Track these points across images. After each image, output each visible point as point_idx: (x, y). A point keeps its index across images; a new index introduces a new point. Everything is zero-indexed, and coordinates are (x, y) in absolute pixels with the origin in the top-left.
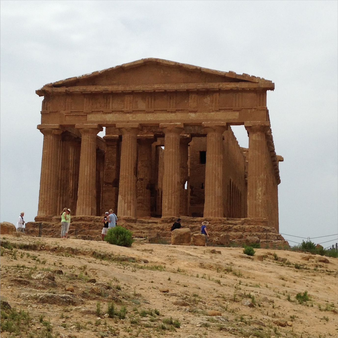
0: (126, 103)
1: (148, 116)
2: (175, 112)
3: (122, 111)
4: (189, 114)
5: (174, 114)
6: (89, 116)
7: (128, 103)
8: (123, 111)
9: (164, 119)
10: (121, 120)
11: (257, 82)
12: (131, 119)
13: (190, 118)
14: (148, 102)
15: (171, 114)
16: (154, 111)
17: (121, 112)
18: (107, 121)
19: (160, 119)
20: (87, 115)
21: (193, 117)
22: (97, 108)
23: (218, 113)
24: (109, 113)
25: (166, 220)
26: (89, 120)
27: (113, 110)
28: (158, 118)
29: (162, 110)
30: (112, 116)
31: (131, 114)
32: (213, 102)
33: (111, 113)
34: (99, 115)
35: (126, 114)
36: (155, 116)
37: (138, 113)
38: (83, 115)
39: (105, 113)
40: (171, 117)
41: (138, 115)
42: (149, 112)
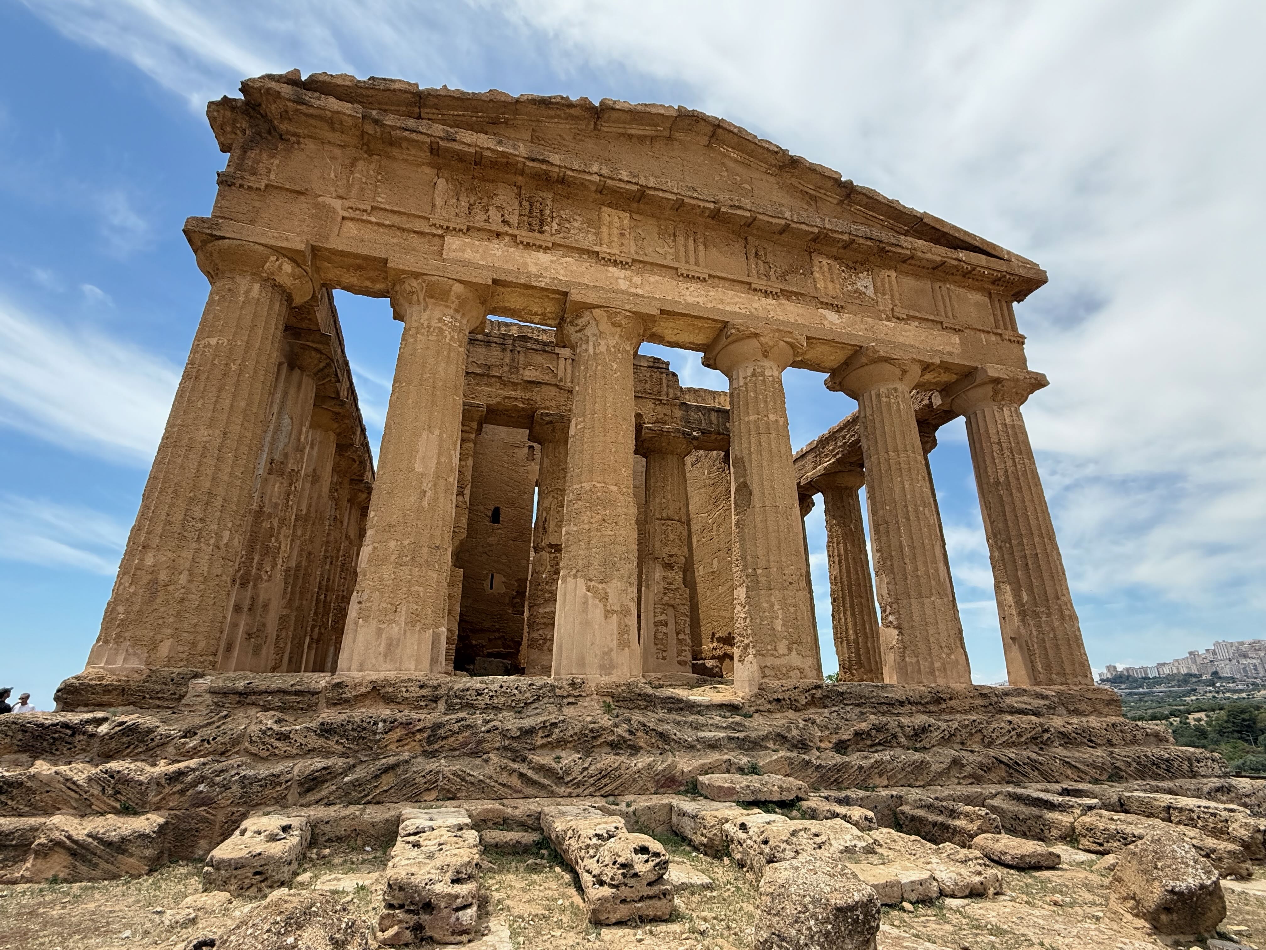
0: (604, 229)
1: (688, 288)
2: (776, 296)
3: (590, 252)
4: (820, 310)
5: (772, 301)
6: (454, 243)
9: (743, 311)
10: (587, 280)
12: (623, 285)
13: (826, 324)
14: (686, 246)
15: (764, 299)
16: (707, 277)
17: (586, 257)
20: (443, 237)
21: (832, 323)
22: (487, 221)
24: (540, 247)
26: (453, 255)
27: (558, 241)
28: (722, 301)
29: (734, 281)
30: (552, 262)
31: (626, 269)
32: (884, 294)
33: (547, 248)
34: (497, 246)
35: (604, 265)
36: (712, 294)
37: (652, 273)
38: (427, 233)
39: (522, 242)
40: (767, 310)
41: (652, 278)
42: (688, 278)
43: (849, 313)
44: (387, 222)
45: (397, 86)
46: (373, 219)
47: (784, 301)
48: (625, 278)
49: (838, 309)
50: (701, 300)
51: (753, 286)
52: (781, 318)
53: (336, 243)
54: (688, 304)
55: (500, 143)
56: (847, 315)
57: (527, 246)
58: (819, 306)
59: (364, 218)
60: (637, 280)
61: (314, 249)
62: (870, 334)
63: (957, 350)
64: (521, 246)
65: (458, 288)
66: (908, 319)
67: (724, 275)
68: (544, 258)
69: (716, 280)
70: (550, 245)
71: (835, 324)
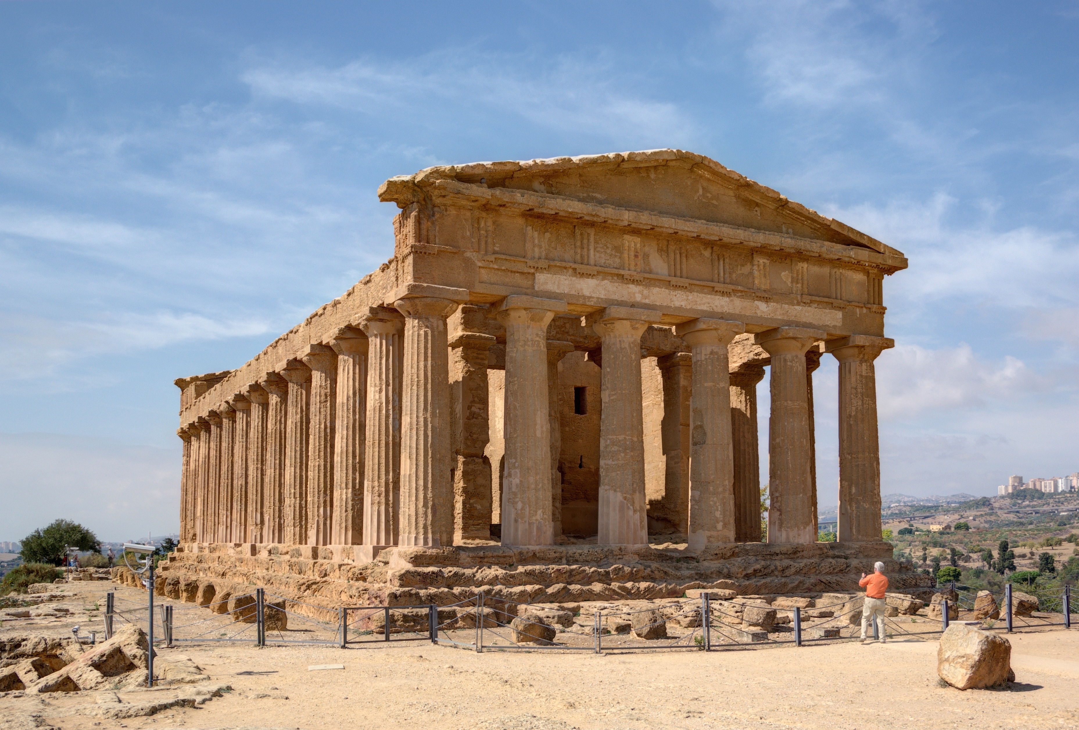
0: (626, 255)
1: (676, 295)
2: (728, 294)
3: (618, 275)
4: (756, 302)
6: (541, 278)
7: (632, 255)
8: (623, 275)
9: (708, 309)
10: (617, 296)
12: (638, 298)
13: (760, 313)
15: (721, 298)
16: (687, 285)
17: (616, 278)
18: (584, 297)
19: (699, 308)
20: (533, 274)
21: (762, 310)
22: (562, 260)
23: (808, 308)
24: (590, 275)
26: (542, 288)
28: (696, 303)
29: (704, 286)
30: (597, 285)
31: (639, 285)
32: (797, 283)
33: (594, 275)
34: (565, 277)
35: (626, 284)
36: (690, 297)
37: (654, 286)
38: (525, 273)
39: (579, 273)
40: (722, 306)
41: (656, 290)
42: (676, 287)
43: (774, 302)
44: (503, 268)
46: (496, 267)
47: (734, 298)
48: (640, 292)
49: (767, 300)
50: (683, 304)
51: (716, 289)
52: (731, 311)
53: (479, 288)
54: (676, 308)
56: (772, 304)
57: (582, 275)
58: (756, 299)
59: (491, 266)
60: (646, 292)
62: (785, 317)
63: (839, 324)
64: (578, 276)
66: (811, 303)
67: (698, 283)
68: (592, 282)
69: (693, 287)
70: (596, 273)
71: (764, 312)
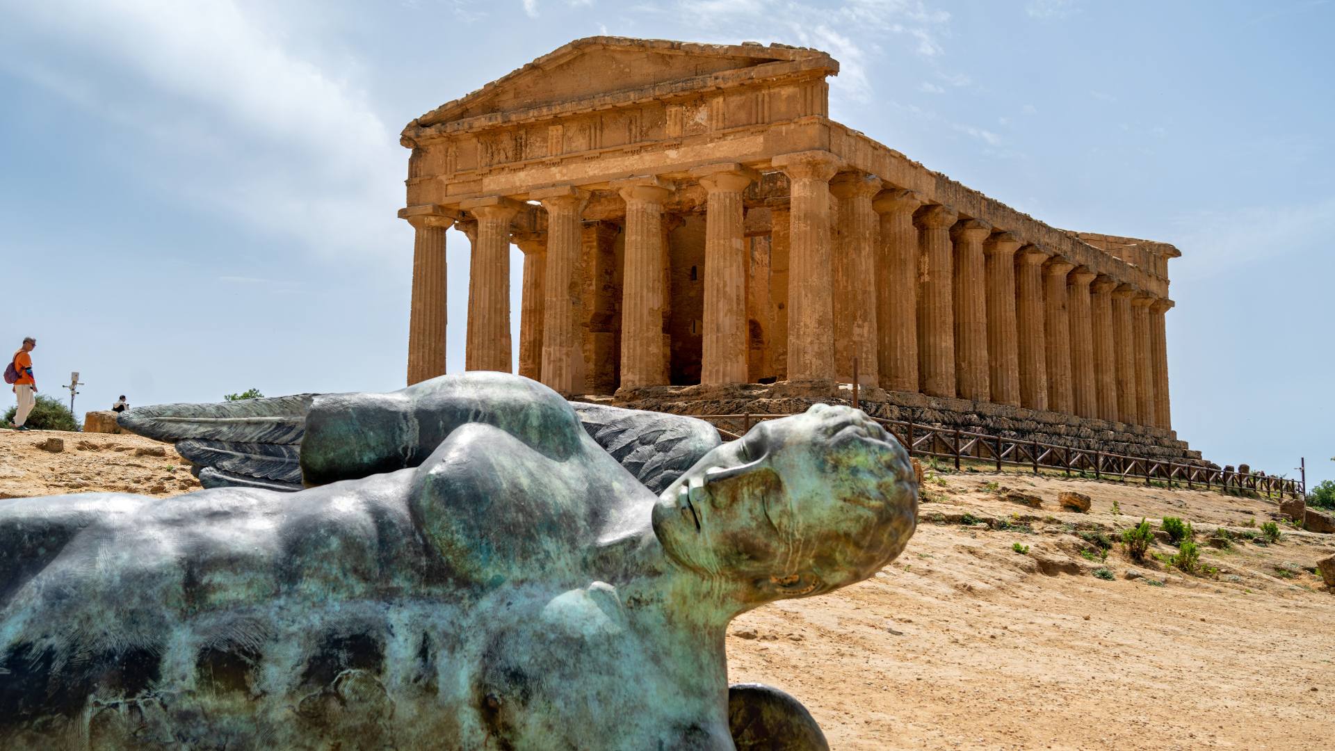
0: (549, 144)
1: (589, 166)
3: (542, 163)
4: (667, 152)
5: (636, 157)
6: (486, 181)
7: (555, 141)
8: (544, 162)
9: (619, 171)
10: (541, 181)
11: (791, 58)
12: (558, 177)
13: (669, 162)
14: (590, 136)
16: (598, 155)
17: (540, 166)
18: (517, 188)
19: (611, 172)
20: (482, 179)
21: (673, 159)
22: (500, 163)
23: (722, 142)
24: (521, 168)
25: (623, 394)
27: (526, 162)
28: (608, 168)
30: (526, 176)
32: (712, 120)
34: (503, 176)
35: (549, 168)
36: (602, 165)
37: (572, 163)
38: (476, 180)
39: (512, 170)
40: (633, 165)
41: (572, 166)
42: (591, 159)
45: (449, 106)
46: (456, 181)
47: (644, 154)
48: (559, 172)
49: (676, 146)
50: (596, 172)
53: (445, 201)
54: (590, 178)
55: (490, 119)
56: (683, 149)
57: (515, 170)
58: (665, 148)
59: (453, 182)
60: (565, 171)
61: (440, 206)
62: (697, 159)
63: (760, 149)
64: (513, 172)
65: (487, 209)
67: (607, 150)
68: (522, 174)
69: (603, 155)
